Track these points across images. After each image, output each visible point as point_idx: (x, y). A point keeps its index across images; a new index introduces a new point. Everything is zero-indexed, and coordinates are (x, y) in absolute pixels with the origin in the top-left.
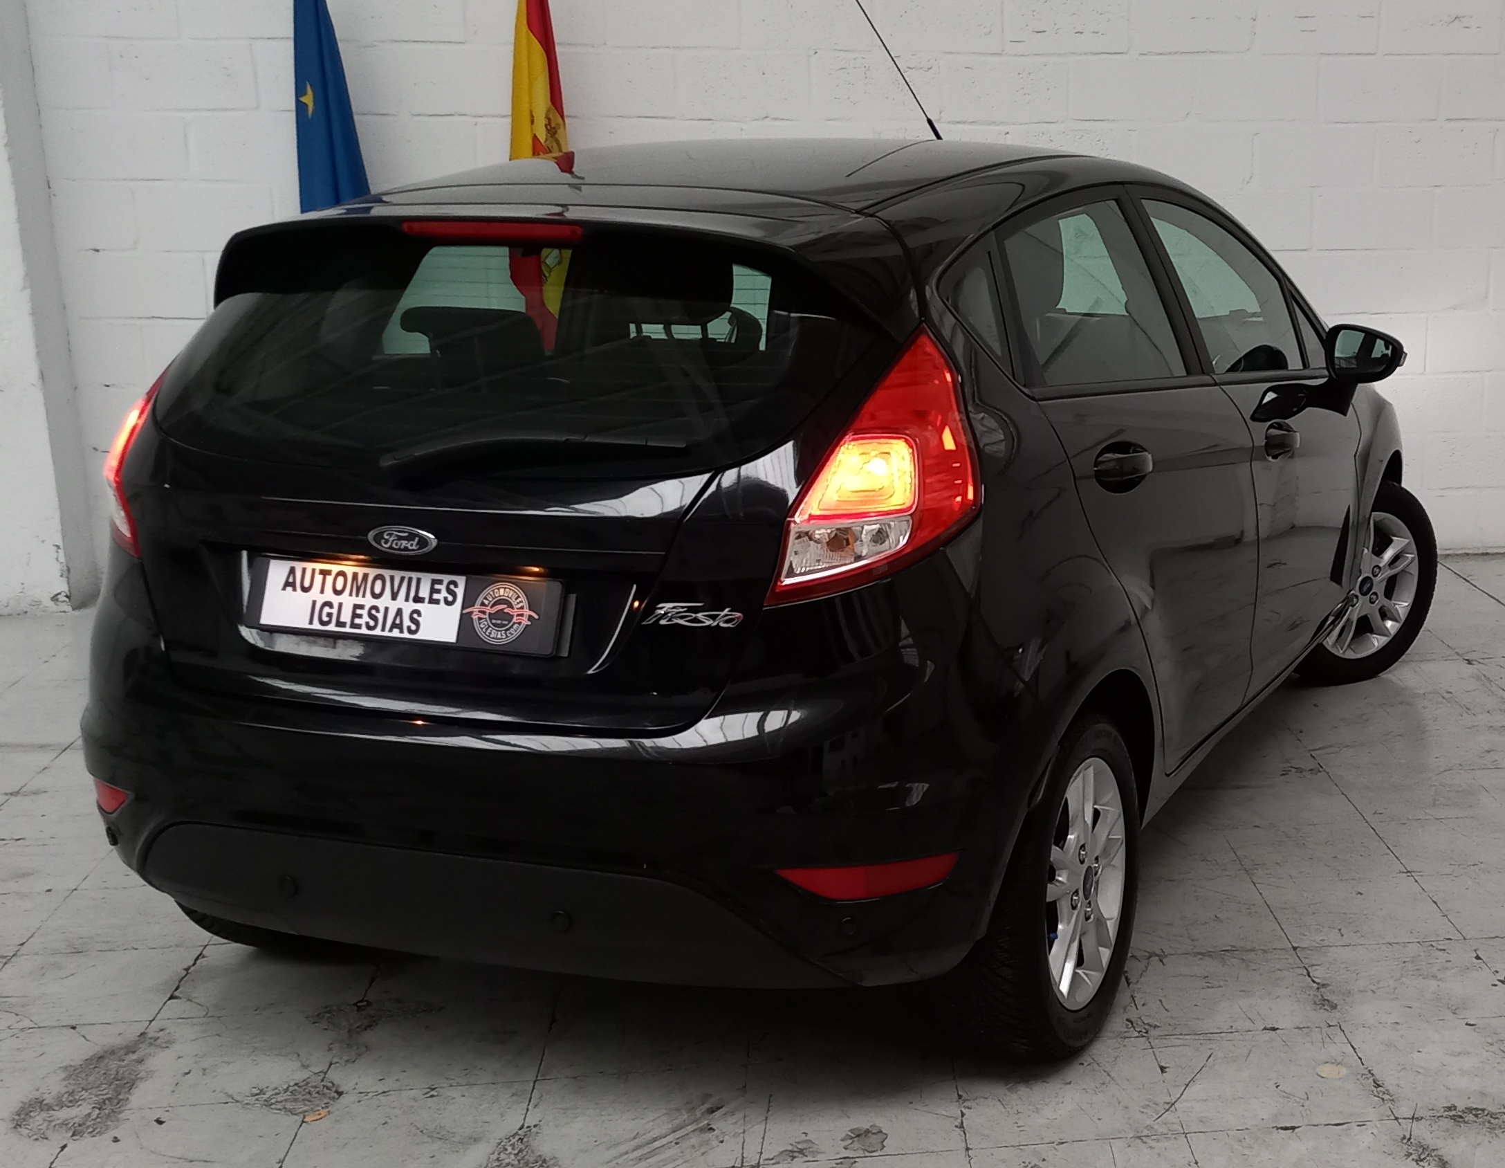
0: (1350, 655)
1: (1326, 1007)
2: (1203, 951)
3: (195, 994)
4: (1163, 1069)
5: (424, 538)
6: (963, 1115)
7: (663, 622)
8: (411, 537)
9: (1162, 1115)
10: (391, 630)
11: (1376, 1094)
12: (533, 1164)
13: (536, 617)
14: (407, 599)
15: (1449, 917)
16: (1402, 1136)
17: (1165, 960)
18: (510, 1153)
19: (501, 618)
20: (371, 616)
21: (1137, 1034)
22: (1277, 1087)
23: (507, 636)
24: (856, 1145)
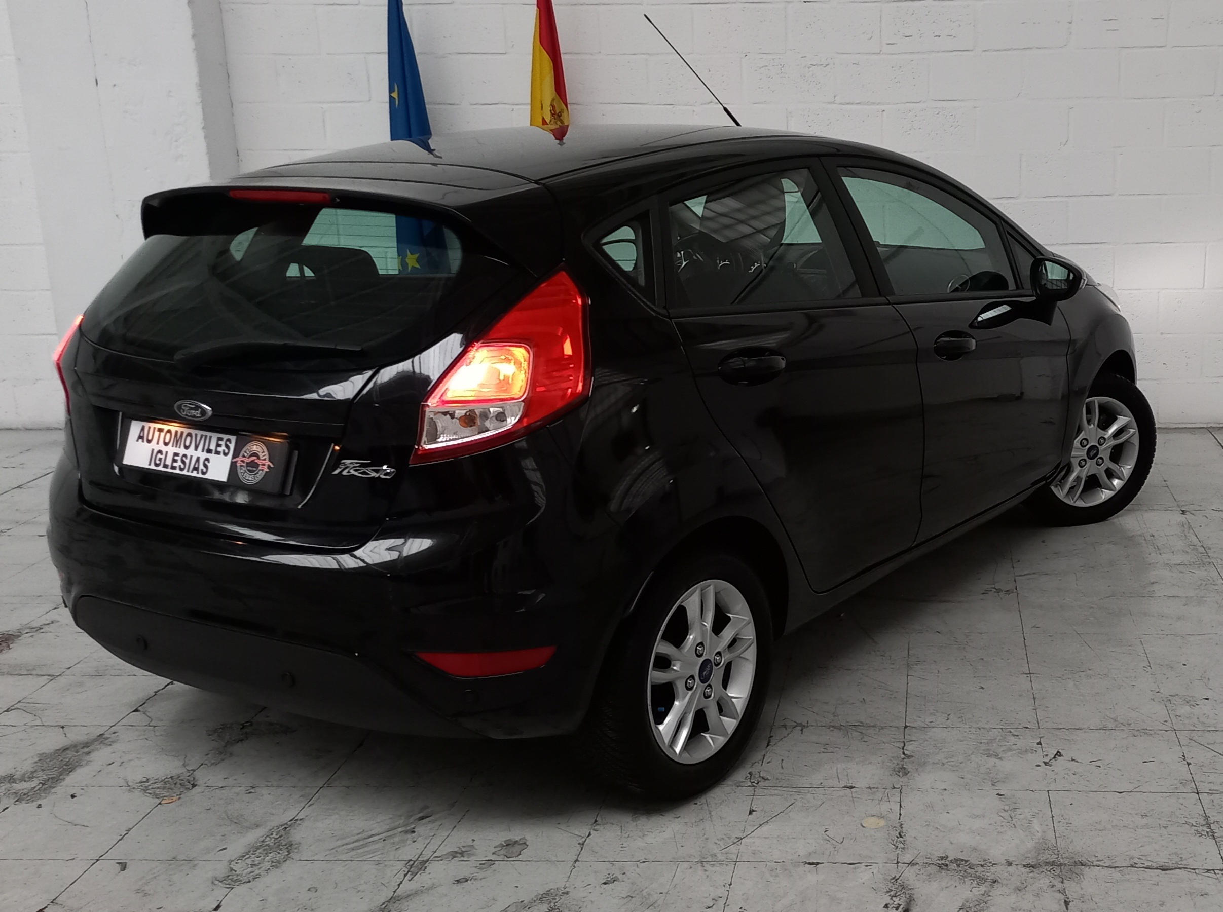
0: (1080, 504)
1: (900, 774)
2: (837, 725)
3: (150, 710)
4: (751, 812)
5: (204, 410)
6: (590, 835)
7: (345, 473)
8: (197, 408)
9: (728, 846)
10: (192, 472)
11: (895, 843)
12: (283, 846)
13: (272, 466)
14: (203, 451)
15: (1037, 711)
16: (893, 876)
17: (804, 730)
18: (273, 838)
19: (253, 466)
20: (183, 462)
21: (749, 784)
22: (825, 832)
23: (255, 479)
24: (502, 852)
